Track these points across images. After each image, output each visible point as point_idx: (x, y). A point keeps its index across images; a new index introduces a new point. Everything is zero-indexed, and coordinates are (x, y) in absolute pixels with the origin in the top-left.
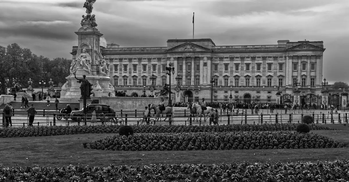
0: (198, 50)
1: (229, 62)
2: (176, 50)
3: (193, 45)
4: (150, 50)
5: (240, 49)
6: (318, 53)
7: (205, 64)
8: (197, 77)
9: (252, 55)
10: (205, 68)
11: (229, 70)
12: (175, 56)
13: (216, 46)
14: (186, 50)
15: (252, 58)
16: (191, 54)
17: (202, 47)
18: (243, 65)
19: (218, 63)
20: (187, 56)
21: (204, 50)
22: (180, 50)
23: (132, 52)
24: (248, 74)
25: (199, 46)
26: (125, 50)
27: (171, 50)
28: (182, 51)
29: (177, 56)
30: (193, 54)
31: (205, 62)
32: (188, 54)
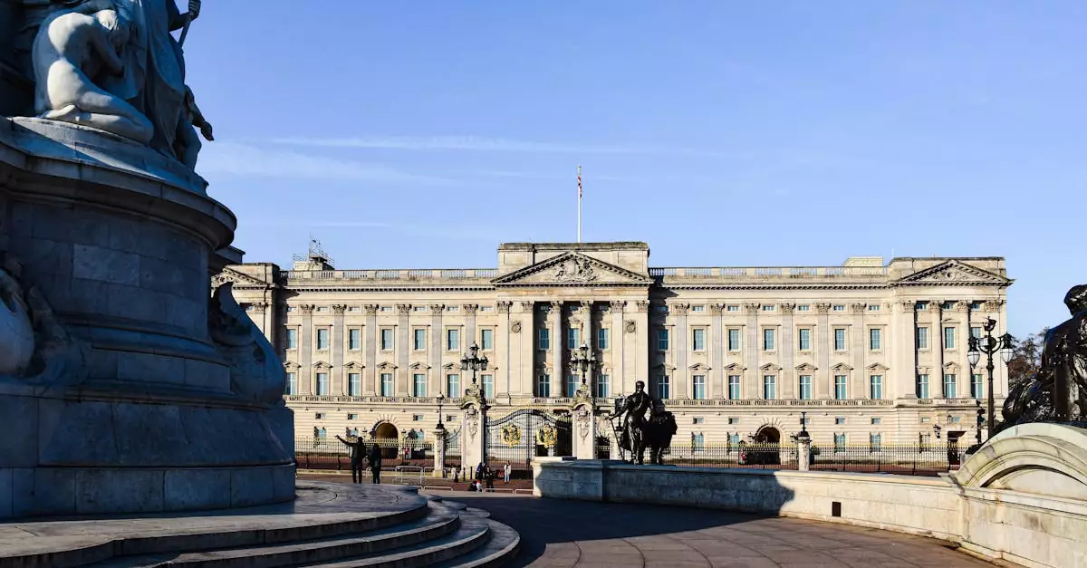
0: (606, 276)
1: (707, 321)
2: (529, 279)
4: (437, 279)
5: (741, 277)
6: (992, 293)
7: (630, 327)
8: (601, 370)
9: (783, 298)
10: (629, 337)
11: (710, 347)
12: (525, 299)
14: (562, 278)
15: (781, 306)
17: (619, 270)
18: (754, 332)
20: (568, 299)
21: (625, 279)
22: (541, 277)
23: (376, 284)
24: (773, 361)
25: (609, 266)
26: (353, 279)
27: (514, 276)
28: (551, 282)
29: (533, 299)
30: (588, 290)
31: (628, 318)
32: (572, 291)
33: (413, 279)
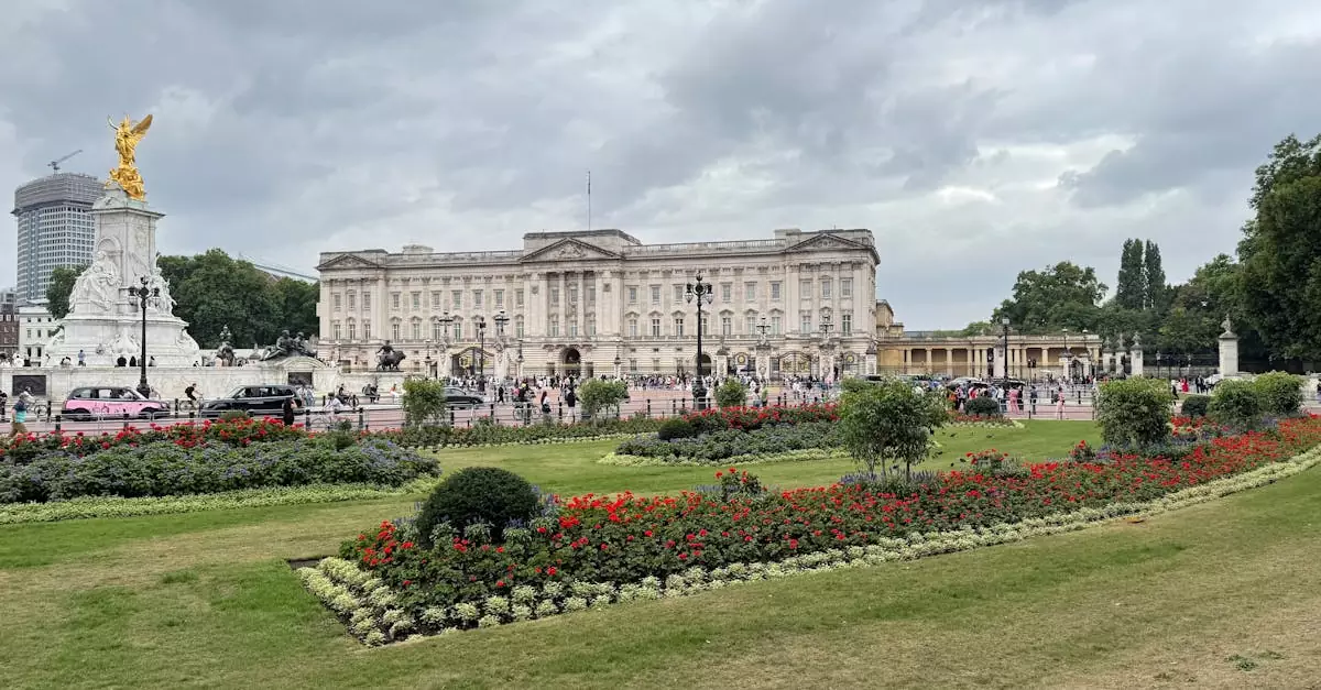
0: (591, 255)
1: (661, 282)
2: (543, 258)
3: (580, 245)
4: (488, 258)
6: (852, 257)
7: (607, 288)
8: (590, 317)
9: (714, 264)
10: (607, 295)
11: (663, 299)
12: (540, 271)
14: (564, 256)
16: (576, 264)
17: (599, 250)
19: (637, 284)
21: (603, 256)
22: (551, 256)
25: (592, 248)
26: (434, 260)
27: (533, 256)
28: (556, 259)
29: (545, 271)
30: (579, 264)
31: (606, 282)
32: (569, 265)
33: (473, 259)
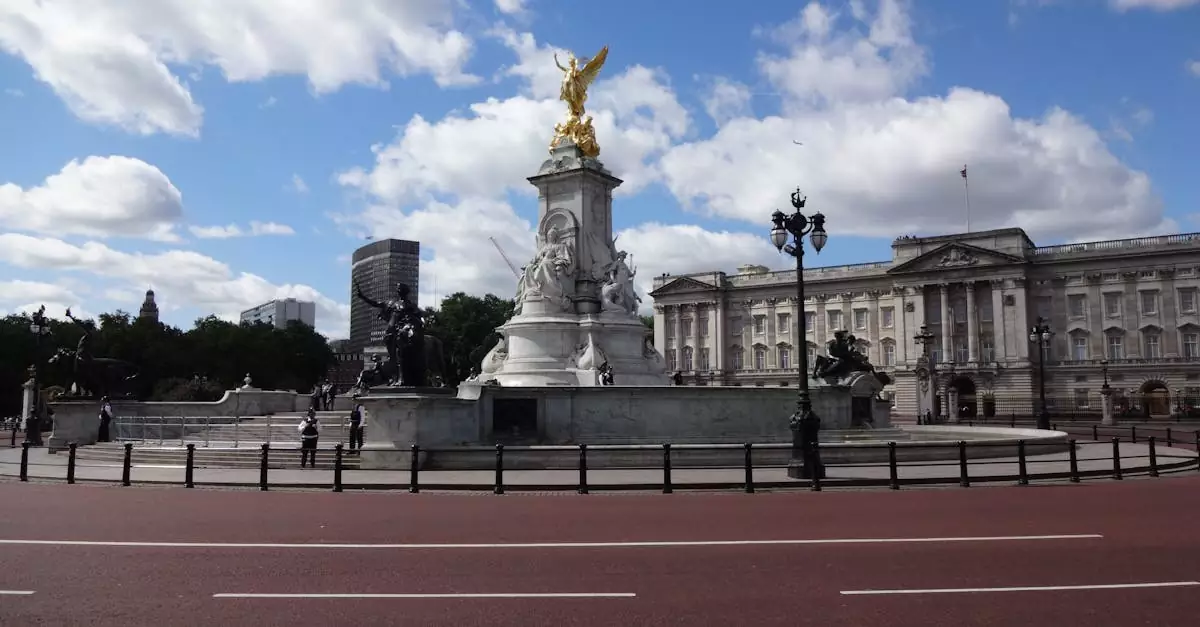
0: (984, 261)
1: (1085, 290)
2: (920, 268)
3: (969, 252)
4: (846, 273)
5: (1117, 249)
7: (1009, 301)
8: (986, 338)
9: (1162, 265)
10: (1009, 309)
11: (1089, 313)
12: (916, 285)
13: (1036, 245)
15: (1161, 273)
16: (963, 274)
17: (994, 255)
18: (1132, 297)
19: (1050, 295)
20: (951, 281)
21: (1001, 262)
22: (930, 265)
24: (1154, 324)
25: (985, 252)
26: (780, 278)
27: (906, 266)
28: (937, 269)
29: (922, 284)
30: (969, 274)
31: (1008, 293)
32: (954, 275)
